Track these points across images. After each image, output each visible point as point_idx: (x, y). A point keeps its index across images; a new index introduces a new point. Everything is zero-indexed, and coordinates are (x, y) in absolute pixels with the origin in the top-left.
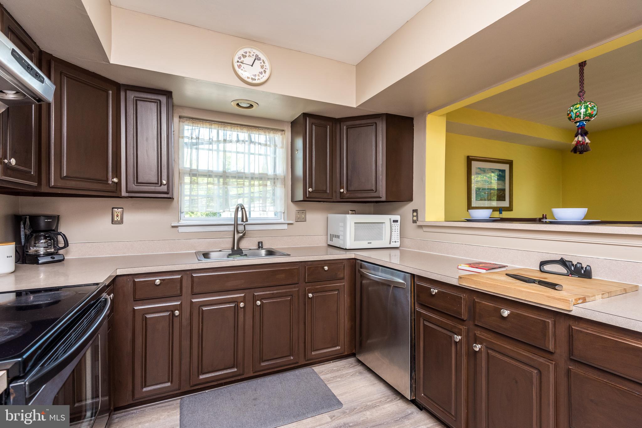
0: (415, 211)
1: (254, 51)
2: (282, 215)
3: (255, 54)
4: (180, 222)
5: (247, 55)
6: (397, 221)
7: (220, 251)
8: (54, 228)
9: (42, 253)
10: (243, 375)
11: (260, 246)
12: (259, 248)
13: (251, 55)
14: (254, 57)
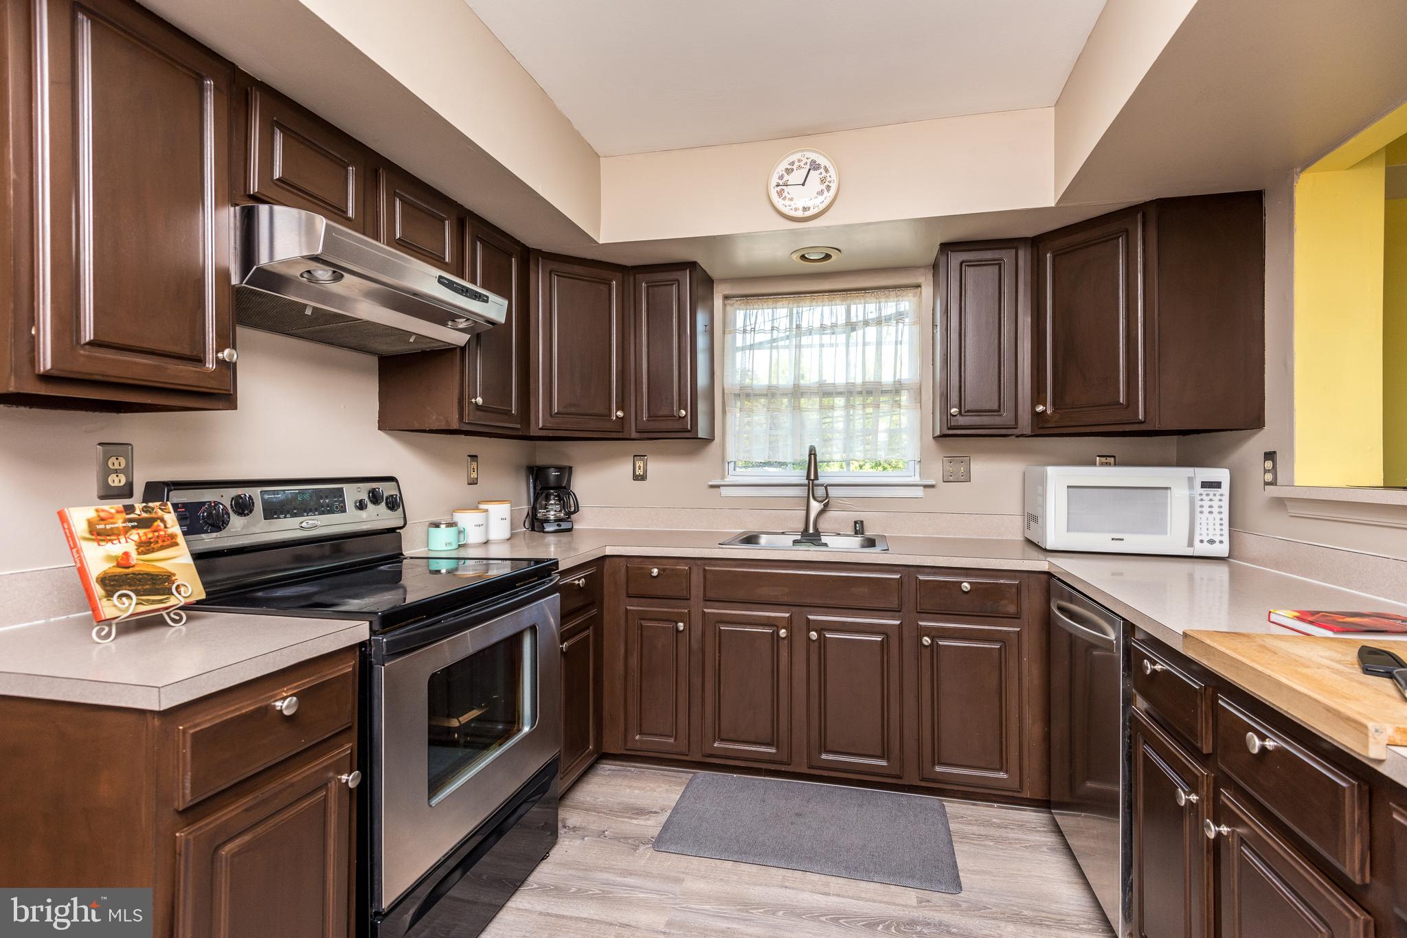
0: (1270, 456)
1: (808, 154)
2: (917, 467)
3: (809, 161)
4: (726, 480)
5: (795, 167)
6: (1217, 485)
7: (783, 533)
8: (564, 485)
9: (552, 518)
10: (790, 765)
11: (858, 529)
12: (856, 533)
13: (802, 164)
14: (808, 167)
